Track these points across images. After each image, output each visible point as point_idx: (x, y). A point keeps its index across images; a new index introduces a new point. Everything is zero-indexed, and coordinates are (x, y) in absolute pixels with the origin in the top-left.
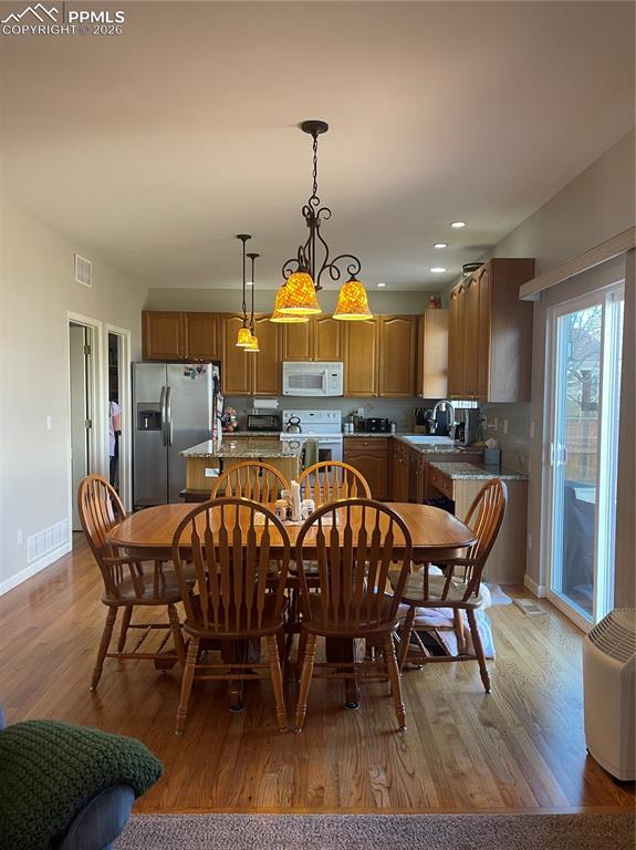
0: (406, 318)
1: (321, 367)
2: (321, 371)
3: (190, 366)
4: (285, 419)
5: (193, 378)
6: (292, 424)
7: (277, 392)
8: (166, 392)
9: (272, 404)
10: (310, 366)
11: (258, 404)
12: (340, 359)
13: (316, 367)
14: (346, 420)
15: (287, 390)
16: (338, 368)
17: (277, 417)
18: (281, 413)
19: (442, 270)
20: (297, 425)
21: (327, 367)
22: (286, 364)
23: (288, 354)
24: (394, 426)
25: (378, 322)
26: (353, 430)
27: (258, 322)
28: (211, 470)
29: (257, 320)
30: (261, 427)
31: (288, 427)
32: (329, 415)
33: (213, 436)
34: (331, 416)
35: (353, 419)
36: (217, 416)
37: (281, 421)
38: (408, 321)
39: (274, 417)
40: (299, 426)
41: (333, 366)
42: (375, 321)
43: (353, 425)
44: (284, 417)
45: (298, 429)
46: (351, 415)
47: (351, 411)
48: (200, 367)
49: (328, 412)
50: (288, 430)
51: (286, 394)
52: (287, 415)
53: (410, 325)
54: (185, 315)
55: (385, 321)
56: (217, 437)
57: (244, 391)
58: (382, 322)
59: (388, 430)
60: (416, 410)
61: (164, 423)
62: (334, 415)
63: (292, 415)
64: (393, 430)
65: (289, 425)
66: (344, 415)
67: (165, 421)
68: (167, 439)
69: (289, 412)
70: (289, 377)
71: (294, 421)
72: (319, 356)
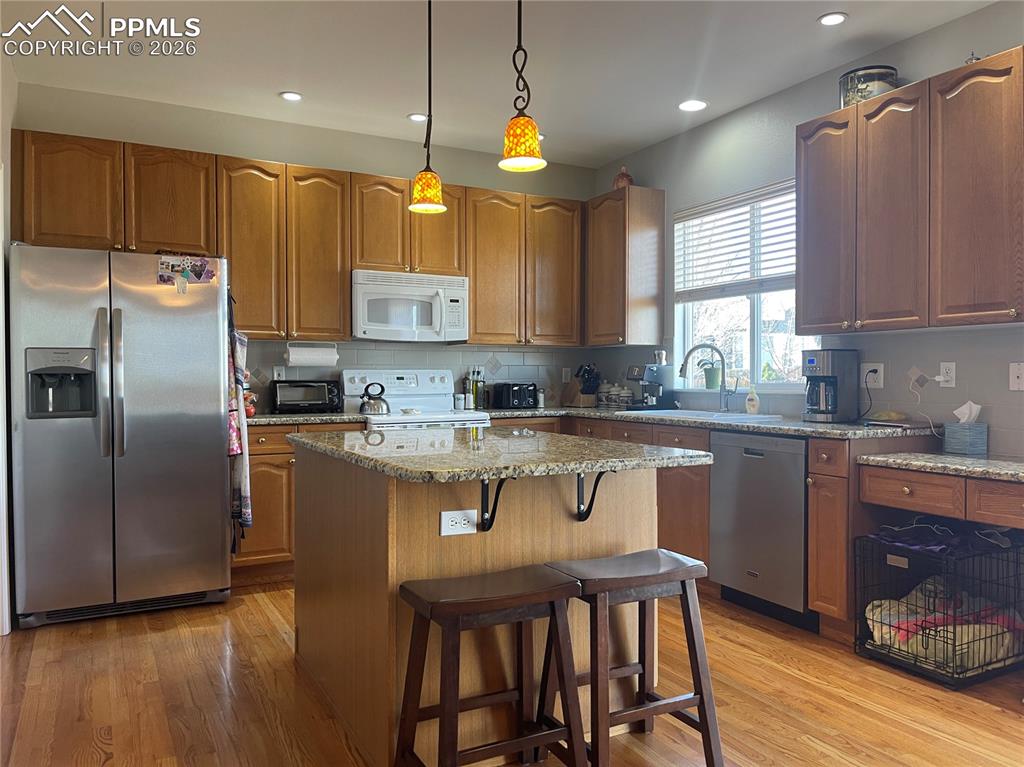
0: (566, 205)
1: (430, 282)
2: (431, 292)
3: (172, 260)
4: (348, 388)
6: (370, 397)
7: (342, 331)
8: (110, 325)
9: (326, 357)
10: (409, 281)
11: (299, 356)
12: (461, 270)
13: (420, 282)
14: (462, 386)
15: (363, 327)
16: (460, 287)
17: (336, 383)
18: (340, 376)
19: (702, 106)
20: (378, 398)
21: (440, 283)
22: (359, 275)
23: (362, 256)
24: (541, 397)
25: (522, 206)
26: (472, 406)
27: (301, 183)
28: (456, 515)
29: (297, 179)
30: (306, 403)
31: (363, 404)
32: (432, 379)
33: (231, 426)
34: (437, 380)
35: (470, 386)
36: (237, 381)
37: (343, 393)
38: (569, 210)
39: (328, 383)
40: (384, 401)
41: (451, 284)
42: (518, 205)
43: (471, 397)
44: (347, 385)
45: (385, 407)
46: (466, 378)
47: (464, 371)
48: (199, 264)
49: (431, 373)
50: (362, 409)
51: (359, 334)
52: (352, 380)
53: (573, 216)
54: (129, 151)
55: (533, 207)
56: (239, 429)
57: (272, 329)
58: (529, 207)
59: (535, 406)
60: (582, 367)
61: (105, 399)
62: (442, 379)
63: (363, 380)
64: (541, 404)
65: (366, 399)
66: (457, 378)
67: (108, 394)
68: (112, 440)
69: (357, 374)
70: (369, 301)
71: (375, 391)
72: (421, 261)
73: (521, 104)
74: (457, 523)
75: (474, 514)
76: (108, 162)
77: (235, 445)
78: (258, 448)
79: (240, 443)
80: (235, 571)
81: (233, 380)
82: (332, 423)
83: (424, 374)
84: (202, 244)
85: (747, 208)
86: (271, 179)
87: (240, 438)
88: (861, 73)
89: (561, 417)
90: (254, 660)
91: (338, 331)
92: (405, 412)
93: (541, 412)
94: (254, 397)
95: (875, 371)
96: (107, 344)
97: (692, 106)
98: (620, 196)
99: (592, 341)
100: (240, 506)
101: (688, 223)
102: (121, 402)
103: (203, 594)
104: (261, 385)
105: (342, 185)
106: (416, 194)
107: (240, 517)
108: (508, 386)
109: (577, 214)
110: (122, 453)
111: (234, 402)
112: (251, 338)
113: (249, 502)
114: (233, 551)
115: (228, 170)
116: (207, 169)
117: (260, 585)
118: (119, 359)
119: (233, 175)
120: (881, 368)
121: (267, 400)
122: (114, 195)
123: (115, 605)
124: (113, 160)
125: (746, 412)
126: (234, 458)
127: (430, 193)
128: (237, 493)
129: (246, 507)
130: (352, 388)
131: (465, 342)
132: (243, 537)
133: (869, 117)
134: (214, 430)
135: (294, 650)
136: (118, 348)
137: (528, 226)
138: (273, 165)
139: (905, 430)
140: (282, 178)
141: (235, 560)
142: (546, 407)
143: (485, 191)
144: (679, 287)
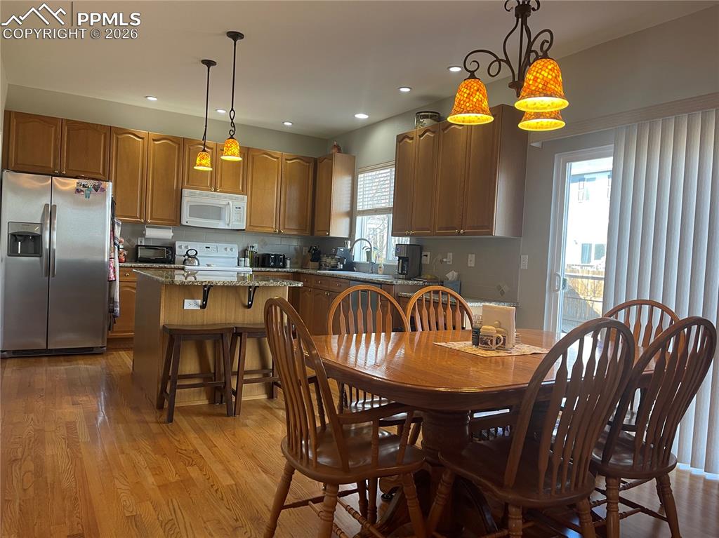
0: (305, 160)
1: (225, 198)
2: (224, 202)
3: (83, 182)
4: (178, 251)
5: (87, 196)
6: (189, 257)
7: (175, 221)
8: (50, 212)
9: (166, 234)
10: (213, 196)
11: (151, 233)
12: (244, 192)
13: (219, 197)
14: (243, 254)
15: (187, 219)
16: (242, 201)
17: (171, 248)
18: (174, 244)
19: (366, 117)
20: (194, 257)
21: (231, 198)
22: (186, 192)
23: (188, 182)
24: (288, 262)
25: (280, 159)
26: (248, 264)
27: (156, 143)
28: (191, 301)
29: (154, 140)
30: (154, 258)
31: (185, 260)
32: (226, 249)
33: (110, 266)
34: (228, 250)
35: (248, 253)
36: (115, 244)
37: (175, 253)
38: (307, 162)
39: (167, 248)
40: (197, 259)
41: (237, 199)
42: (278, 158)
43: (248, 260)
44: (177, 249)
45: (197, 262)
46: (246, 250)
47: (245, 246)
48: (97, 184)
49: (225, 245)
50: (184, 262)
51: (184, 223)
52: (180, 247)
53: (309, 166)
54: (64, 123)
55: (286, 160)
56: (114, 268)
57: (136, 217)
58: (284, 160)
59: (284, 266)
60: (311, 247)
61: (47, 249)
62: (231, 249)
63: (186, 247)
64: (288, 266)
65: (186, 257)
66: (241, 249)
67: (48, 247)
68: (49, 269)
69: (184, 244)
70: (190, 206)
71: (192, 253)
72: (221, 186)
73: (232, 133)
74: (191, 305)
75: (199, 302)
76: (53, 129)
77: (112, 276)
78: (125, 279)
79: (115, 275)
80: (108, 340)
81: (112, 243)
82: (165, 268)
83: (221, 246)
84: (101, 172)
85: (389, 170)
86: (140, 140)
87: (115, 272)
88: (423, 114)
89: (294, 272)
90: (112, 373)
91: (173, 221)
92: (208, 265)
93: (288, 269)
94: (125, 253)
95: (426, 256)
96: (49, 221)
97: (362, 116)
98: (331, 157)
99: (317, 233)
100: (113, 307)
101: (366, 175)
102: (54, 251)
103: (92, 348)
104: (130, 247)
105: (179, 144)
106: (198, 162)
107: (113, 312)
108: (269, 255)
109: (312, 165)
110: (53, 276)
111: (112, 254)
112: (124, 222)
113: (118, 305)
114: (109, 329)
115: (116, 134)
116: (105, 134)
117: (123, 349)
118: (54, 229)
119: (119, 137)
120: (429, 254)
121: (133, 255)
122: (56, 146)
123: (47, 350)
124: (56, 128)
125: (378, 274)
126: (112, 282)
127: (204, 162)
128: (112, 300)
129: (117, 307)
130: (180, 251)
131: (244, 230)
132: (115, 323)
133: (420, 136)
134: (102, 269)
135: (131, 369)
136: (54, 223)
137: (283, 170)
138: (142, 133)
139: (425, 282)
140: (146, 140)
141: (110, 334)
142: (290, 268)
143: (259, 150)
144: (359, 208)
